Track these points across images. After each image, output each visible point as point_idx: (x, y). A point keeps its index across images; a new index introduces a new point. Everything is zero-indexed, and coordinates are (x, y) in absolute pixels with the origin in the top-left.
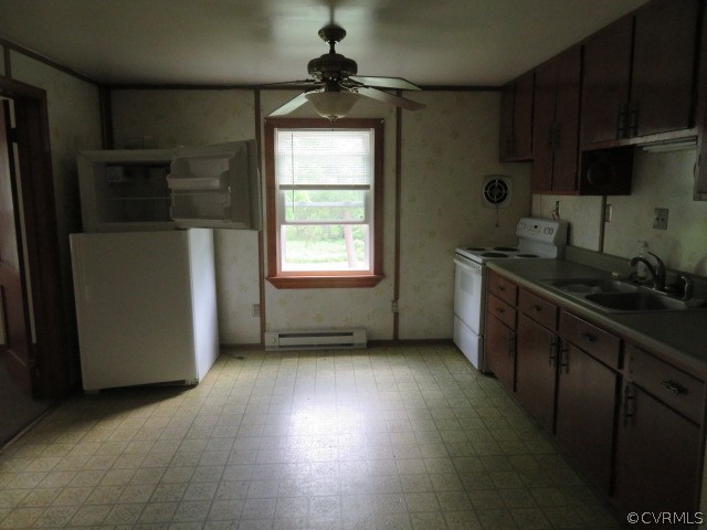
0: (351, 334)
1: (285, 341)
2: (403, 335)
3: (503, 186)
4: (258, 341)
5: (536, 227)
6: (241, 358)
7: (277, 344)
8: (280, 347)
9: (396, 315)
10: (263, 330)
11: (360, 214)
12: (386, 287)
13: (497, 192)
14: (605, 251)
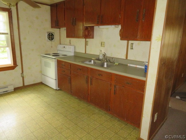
0: (7, 87)
2: (26, 84)
3: (52, 35)
5: (64, 47)
9: (23, 77)
11: (5, 43)
12: (18, 69)
13: (51, 37)
14: (87, 53)
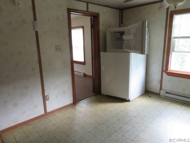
1: (167, 95)
4: (158, 92)
6: (150, 97)
7: (164, 95)
8: (166, 96)
10: (161, 89)
